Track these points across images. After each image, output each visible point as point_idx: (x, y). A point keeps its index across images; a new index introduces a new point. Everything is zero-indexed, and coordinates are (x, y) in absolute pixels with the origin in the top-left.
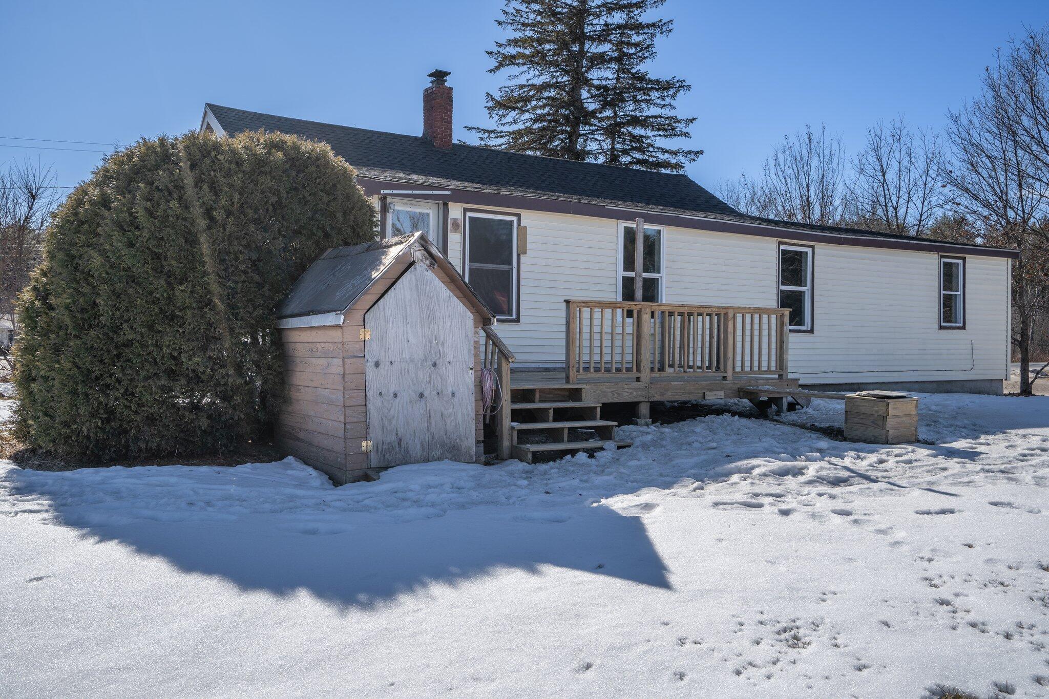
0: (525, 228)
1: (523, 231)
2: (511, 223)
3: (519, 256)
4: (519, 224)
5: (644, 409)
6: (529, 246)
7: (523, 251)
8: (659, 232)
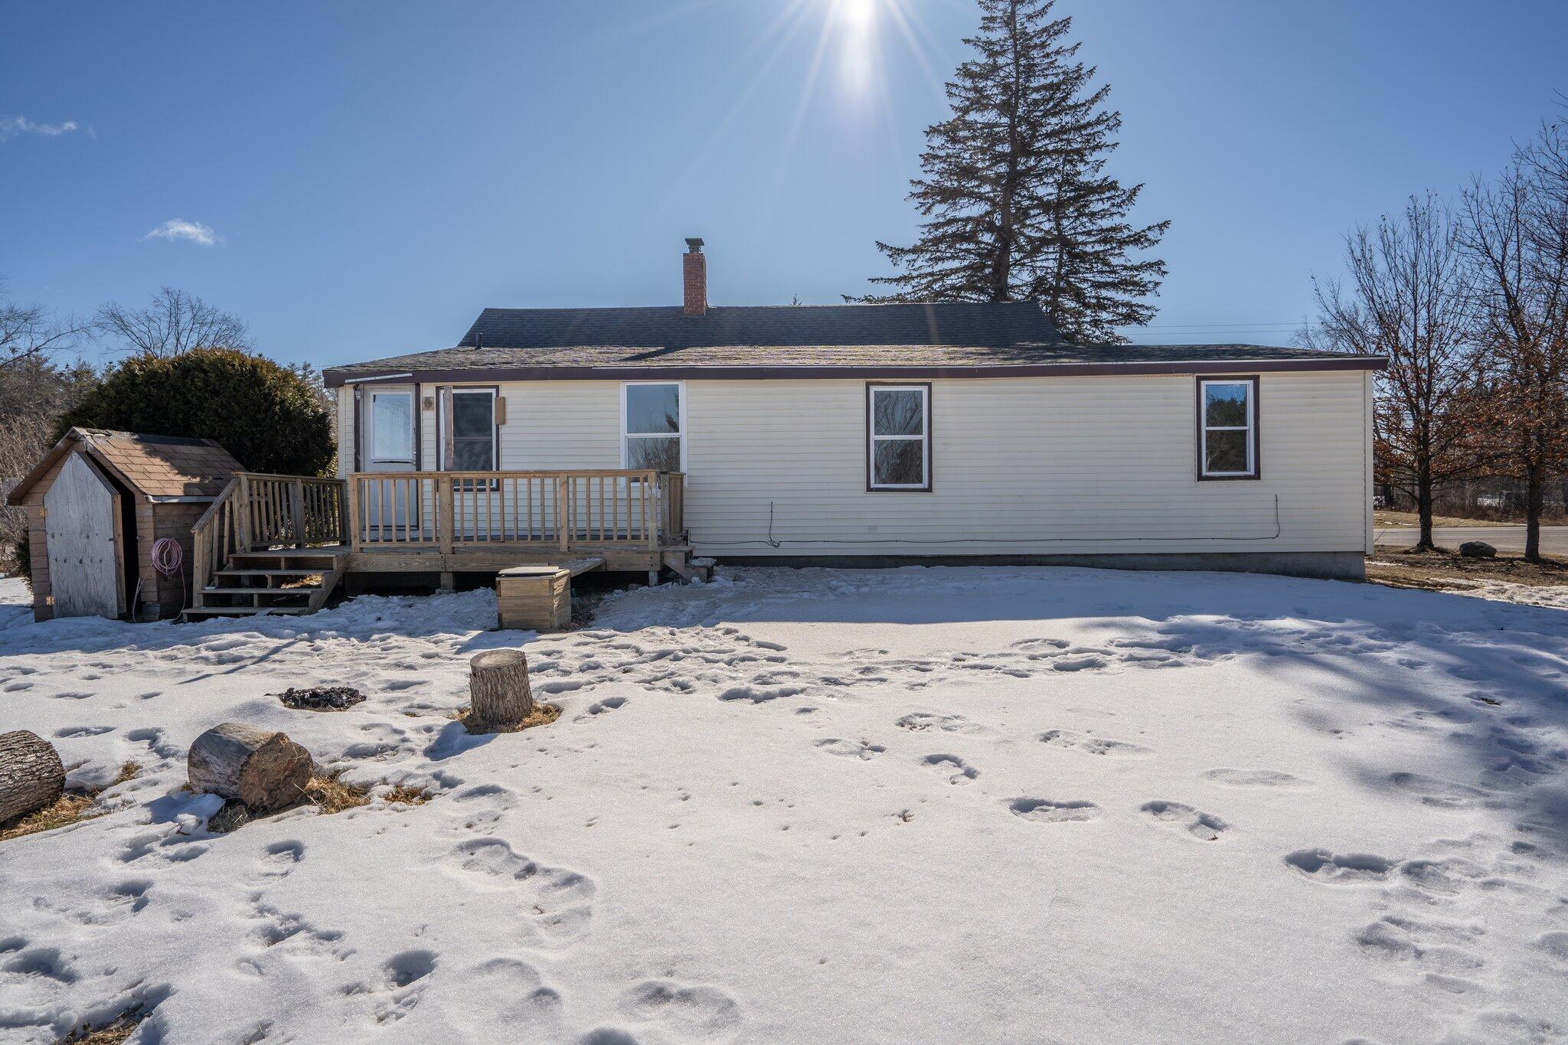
0: (504, 398)
1: (502, 402)
2: (490, 395)
3: (497, 427)
4: (497, 395)
5: (446, 580)
6: (508, 416)
7: (502, 421)
8: (676, 388)
